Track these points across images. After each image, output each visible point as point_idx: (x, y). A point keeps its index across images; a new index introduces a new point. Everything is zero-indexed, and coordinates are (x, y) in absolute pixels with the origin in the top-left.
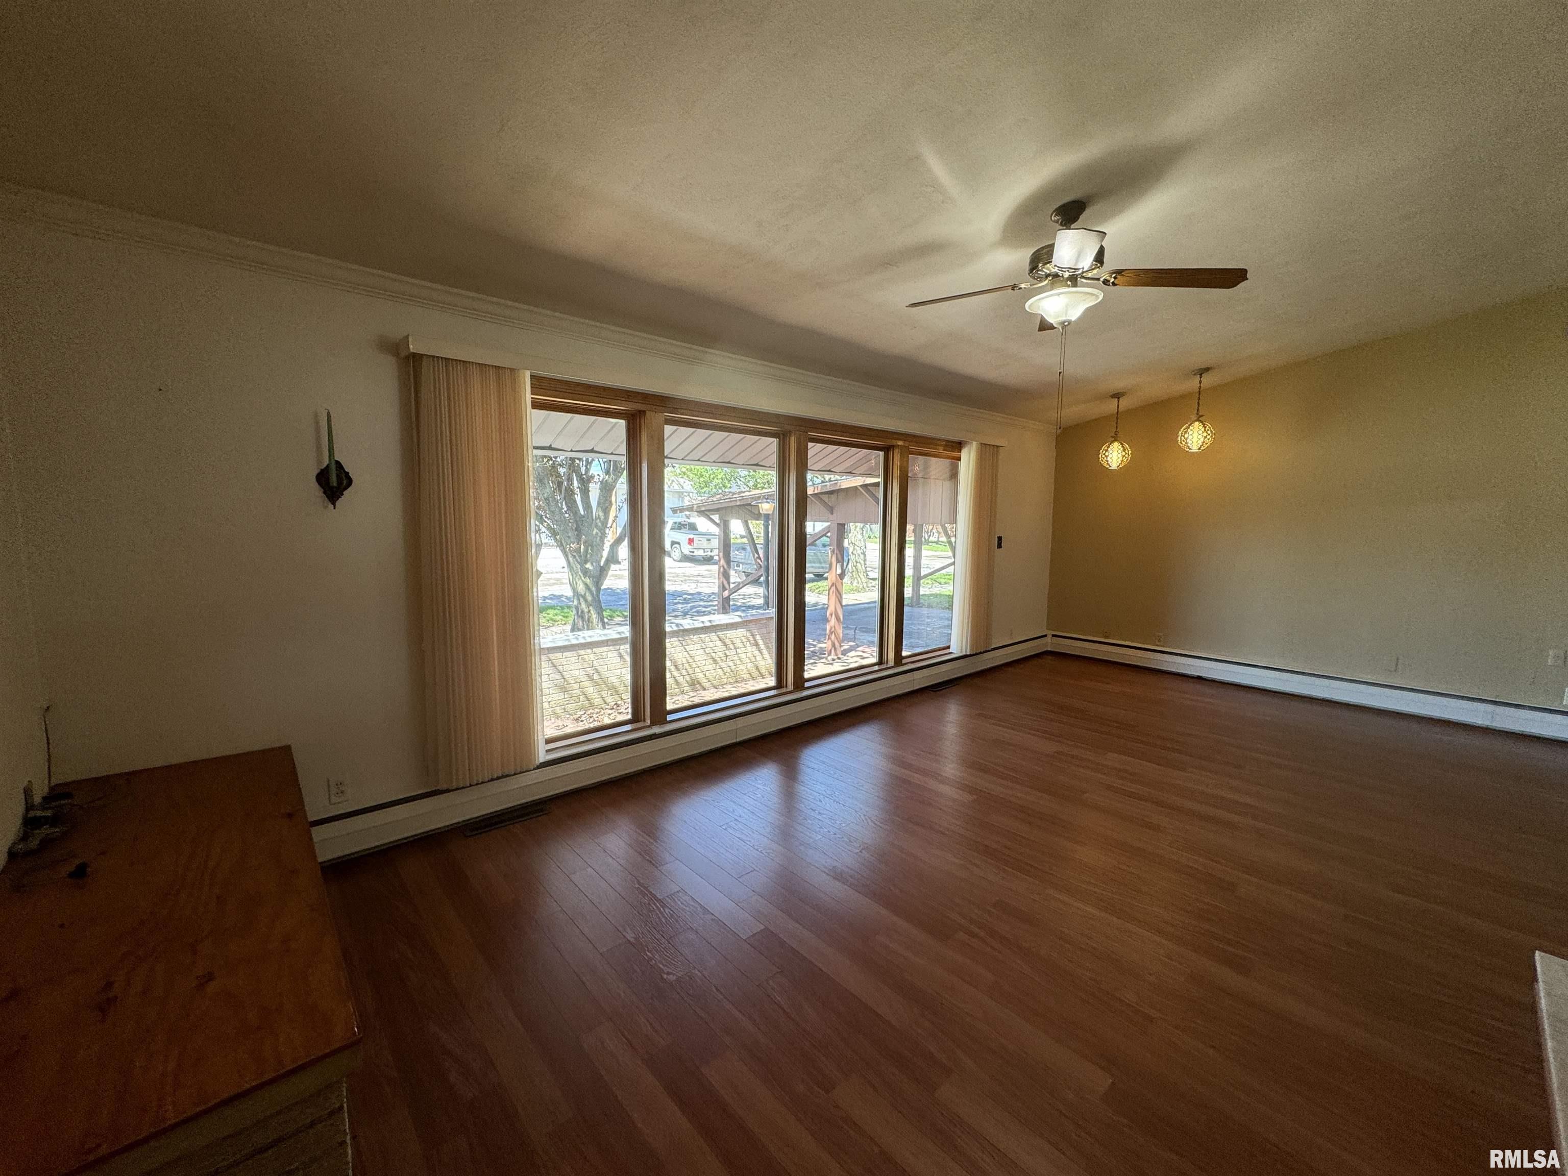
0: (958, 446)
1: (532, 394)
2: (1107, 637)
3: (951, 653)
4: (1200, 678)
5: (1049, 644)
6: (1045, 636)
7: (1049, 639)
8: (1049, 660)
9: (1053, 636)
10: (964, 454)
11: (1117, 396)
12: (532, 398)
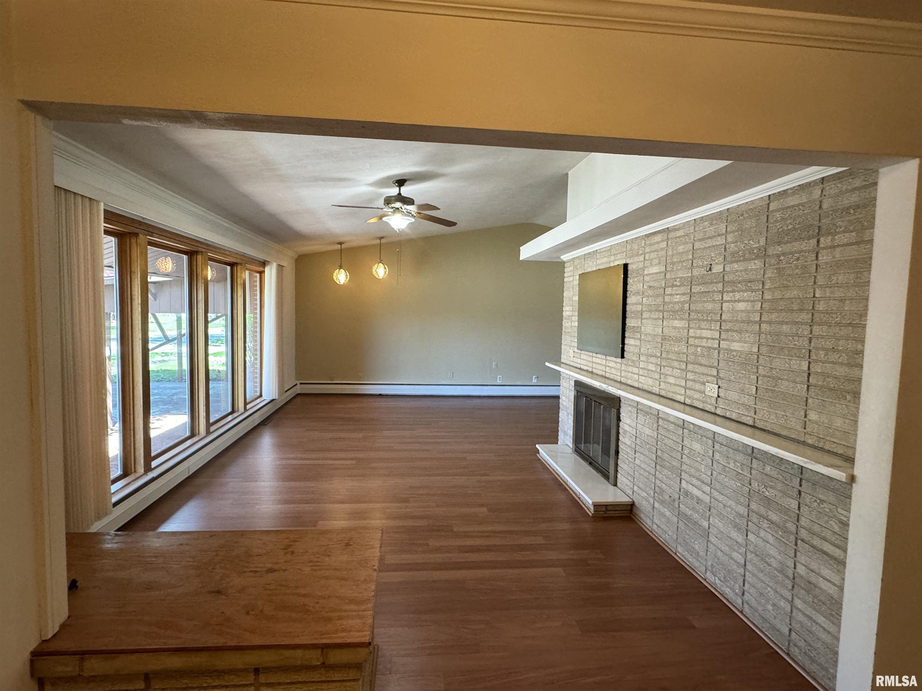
0: (264, 264)
1: (104, 223)
2: (332, 380)
3: (264, 400)
4: (380, 395)
5: (299, 389)
6: (296, 384)
7: (298, 386)
8: (298, 399)
9: (301, 384)
10: (267, 270)
11: (341, 243)
12: (104, 226)
